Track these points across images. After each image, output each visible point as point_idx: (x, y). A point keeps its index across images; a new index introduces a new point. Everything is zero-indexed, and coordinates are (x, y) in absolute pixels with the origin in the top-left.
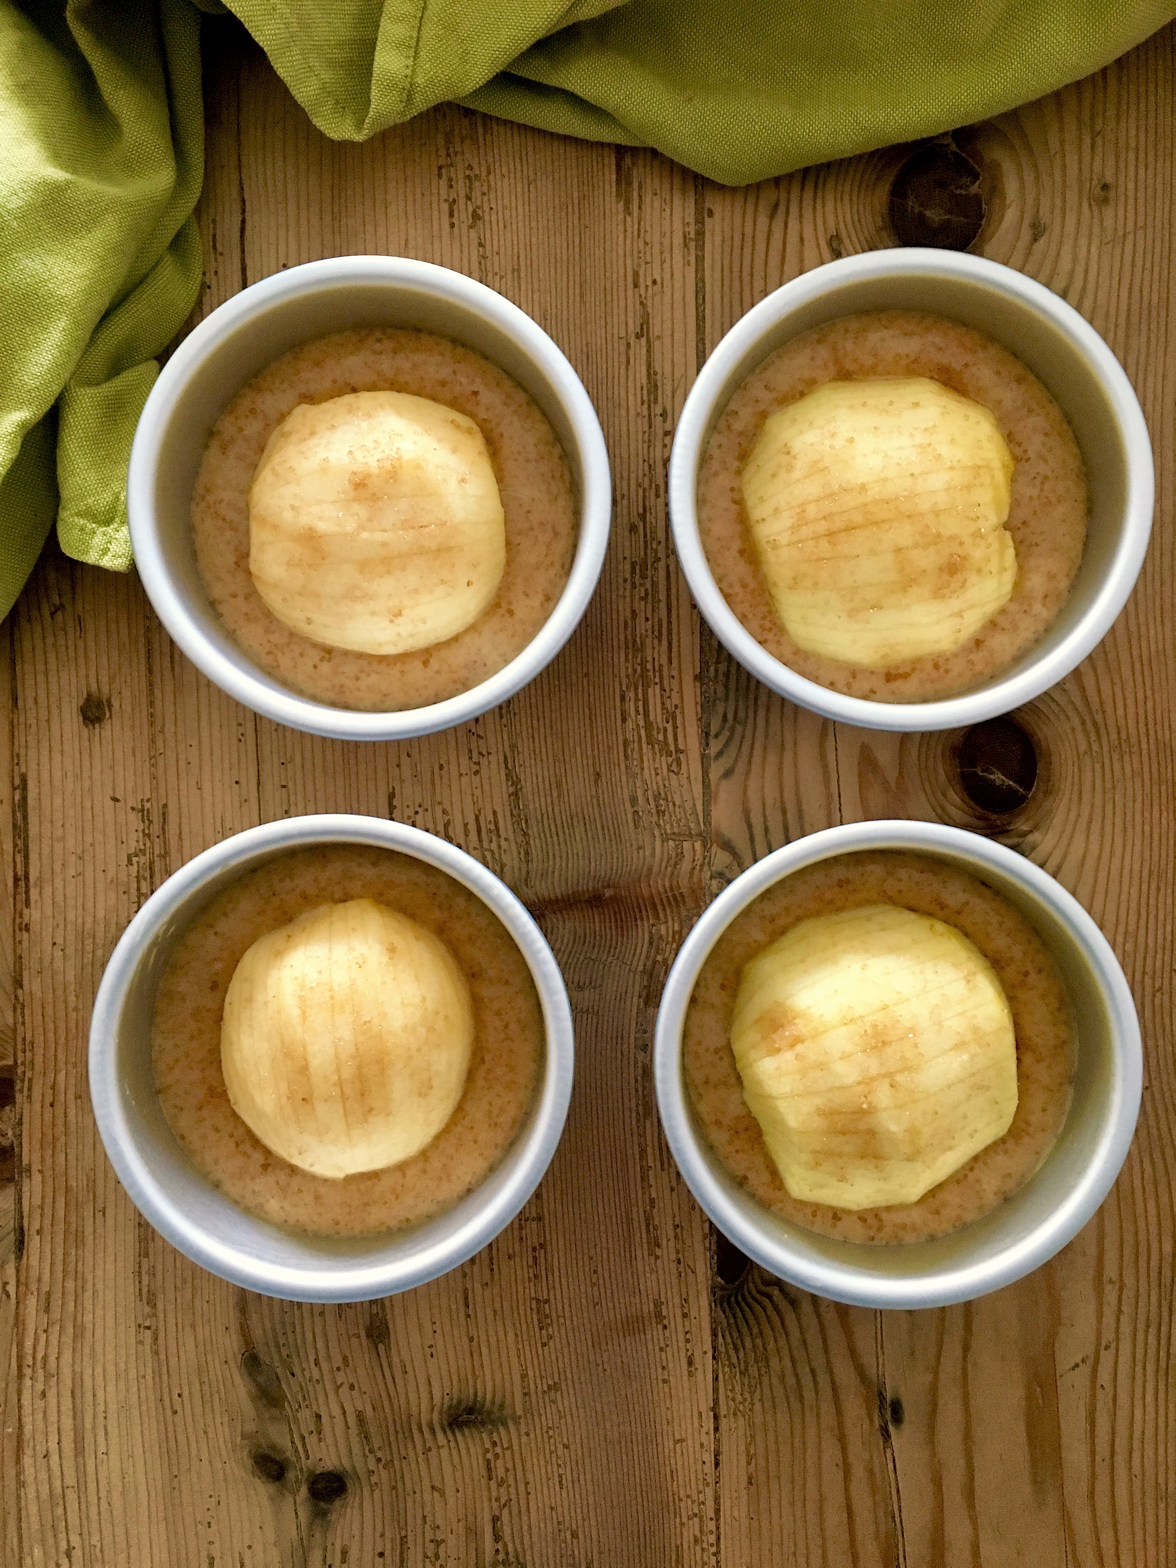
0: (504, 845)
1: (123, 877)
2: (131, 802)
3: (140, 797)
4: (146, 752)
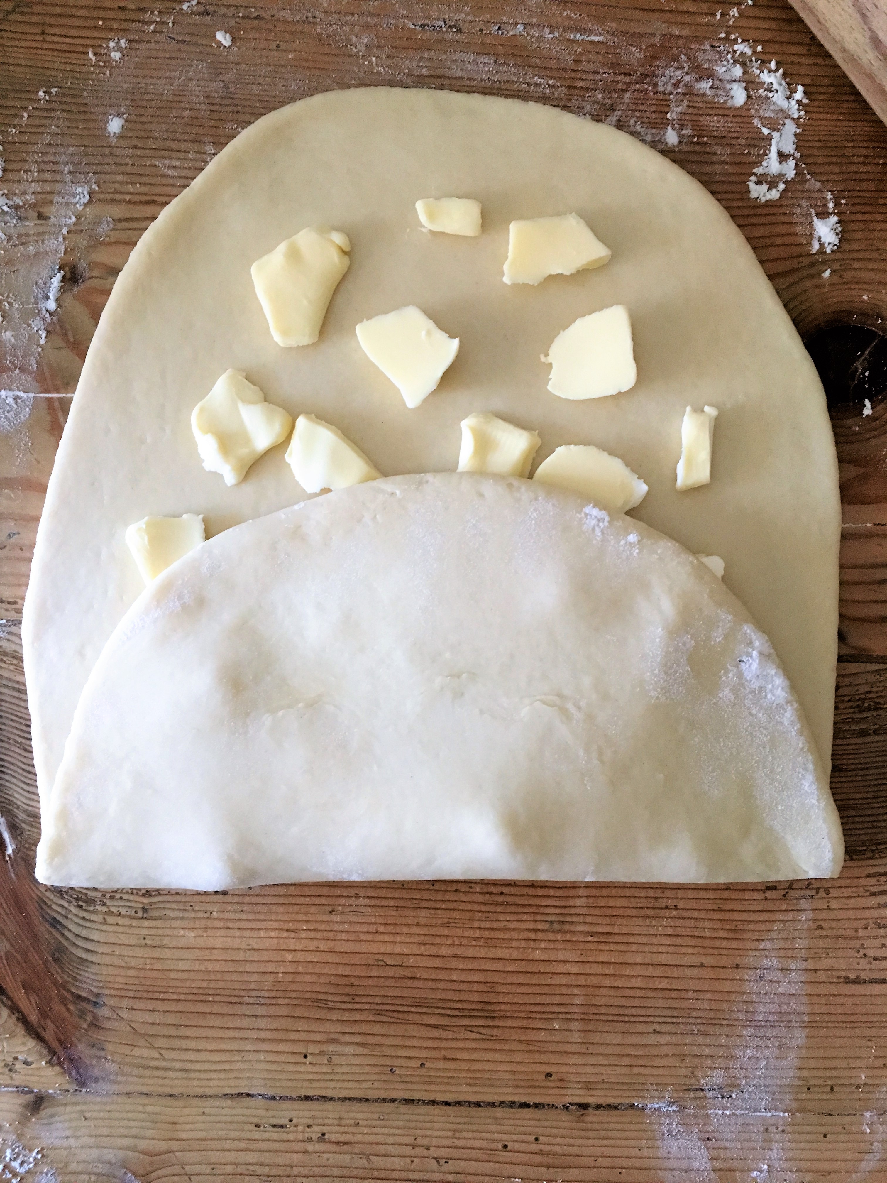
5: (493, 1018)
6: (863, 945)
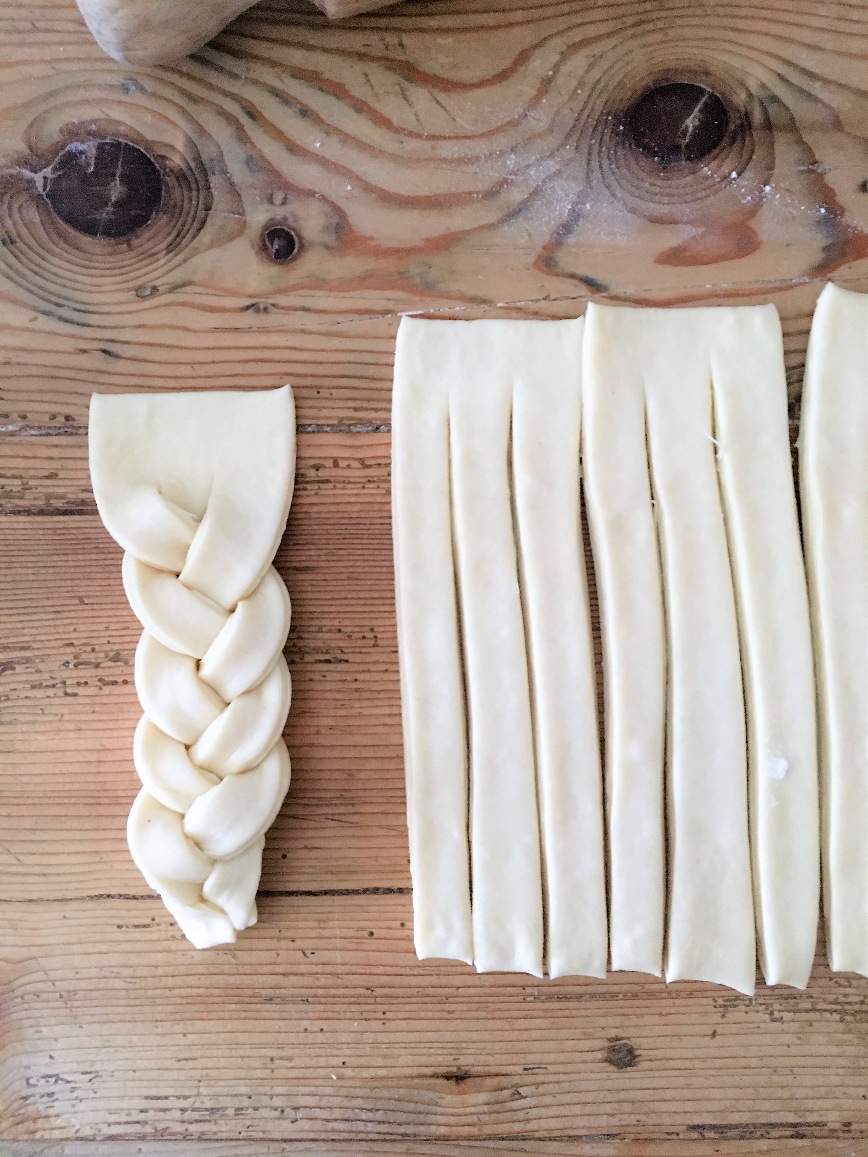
1: (794, 1027)
2: (716, 1018)
3: (711, 1009)
4: (665, 1002)
5: (352, 805)
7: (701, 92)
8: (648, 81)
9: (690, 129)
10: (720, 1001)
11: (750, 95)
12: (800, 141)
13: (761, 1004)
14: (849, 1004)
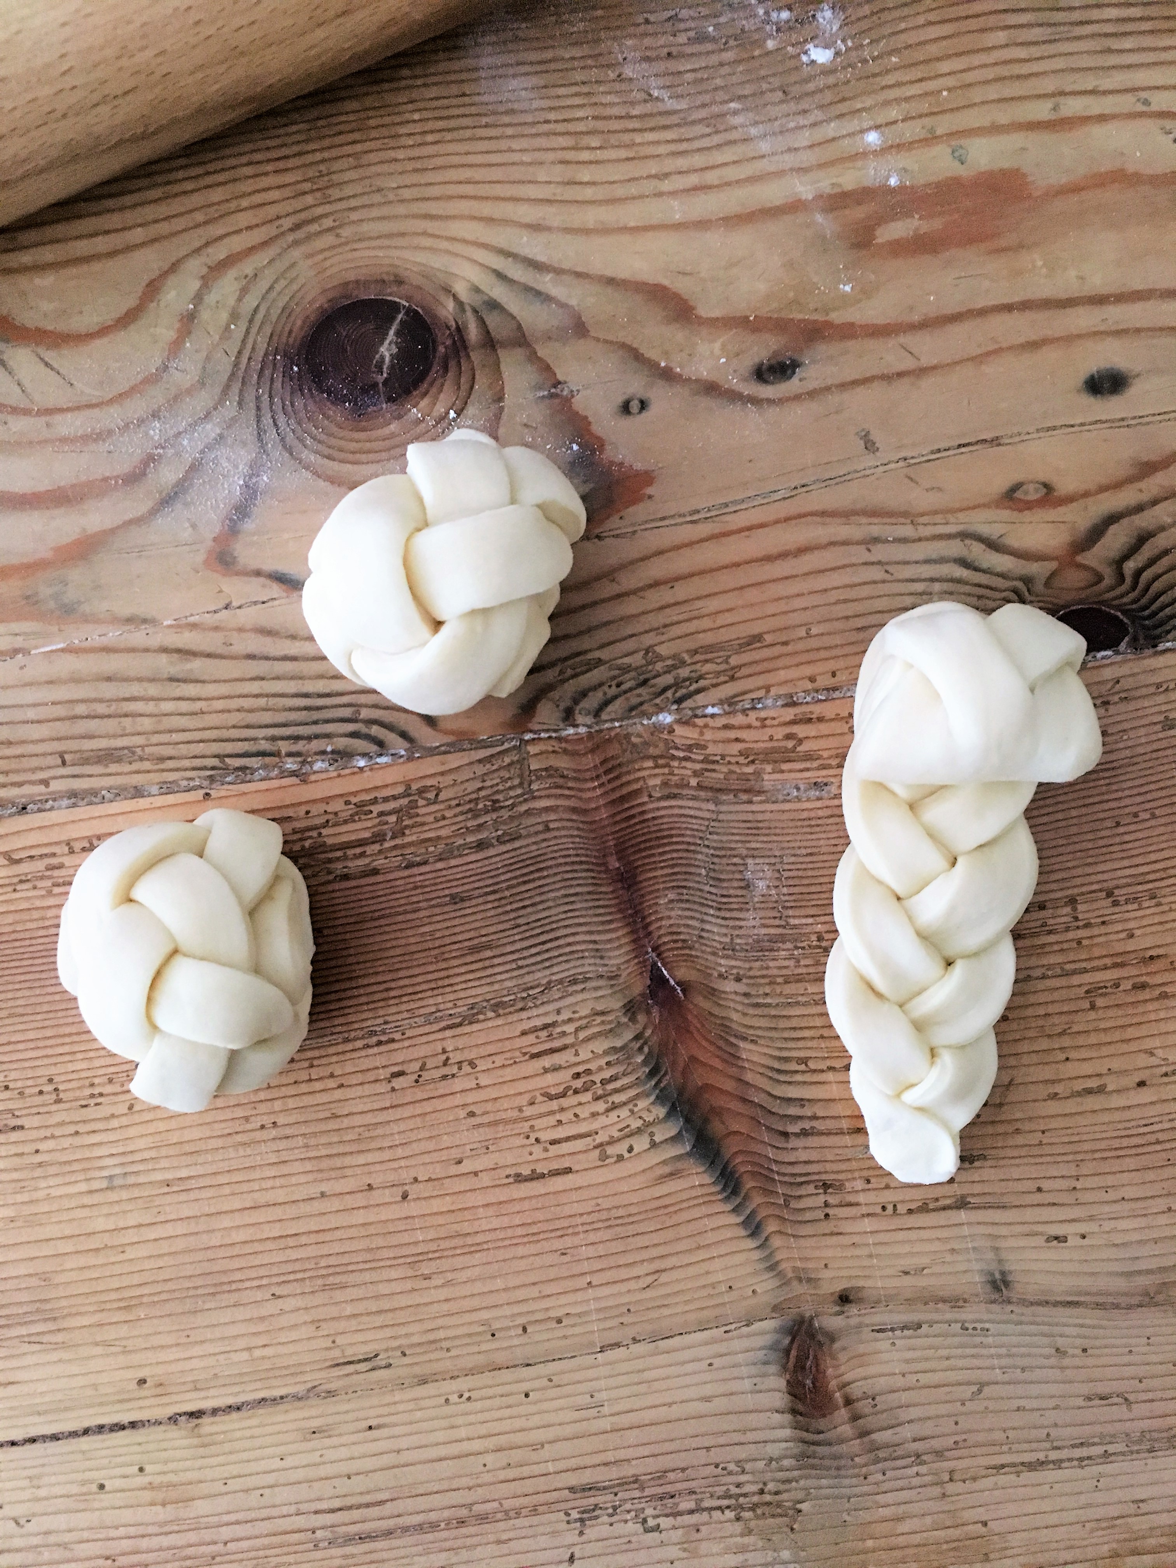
0: (565, 1016)
1: (676, 1535)
2: (572, 1537)
3: (564, 1526)
4: (502, 1525)
5: (55, 1319)
6: (532, 1127)
7: (395, 307)
8: (321, 301)
9: (387, 360)
10: (575, 1515)
11: (460, 304)
12: (533, 357)
13: (629, 1512)
14: (745, 1495)
